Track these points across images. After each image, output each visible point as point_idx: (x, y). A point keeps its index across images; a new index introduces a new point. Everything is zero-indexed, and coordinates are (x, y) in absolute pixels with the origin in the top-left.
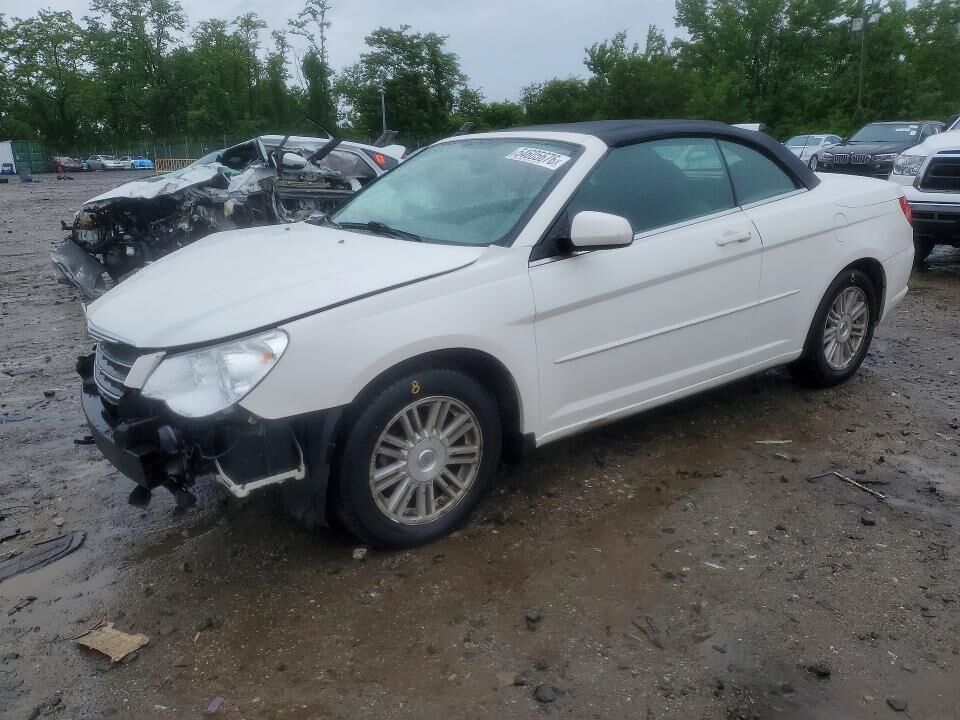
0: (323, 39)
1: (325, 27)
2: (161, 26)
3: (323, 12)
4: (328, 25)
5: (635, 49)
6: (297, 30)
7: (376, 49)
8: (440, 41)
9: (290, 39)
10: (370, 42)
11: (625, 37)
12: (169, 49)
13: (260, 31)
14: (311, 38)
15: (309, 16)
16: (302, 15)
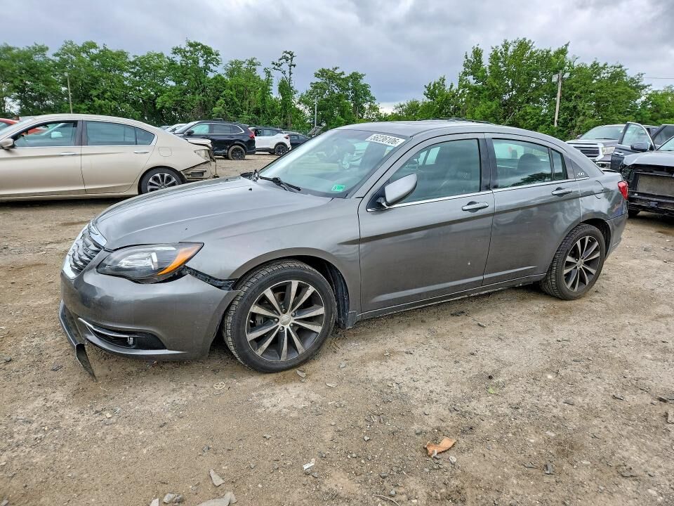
0: (291, 74)
1: (292, 67)
2: (207, 62)
3: (292, 58)
4: (294, 66)
5: (452, 86)
6: (276, 67)
7: (319, 80)
8: (361, 77)
9: (273, 73)
10: (317, 75)
11: (444, 80)
12: (211, 75)
13: (257, 67)
14: (284, 73)
15: (284, 60)
16: (280, 59)
